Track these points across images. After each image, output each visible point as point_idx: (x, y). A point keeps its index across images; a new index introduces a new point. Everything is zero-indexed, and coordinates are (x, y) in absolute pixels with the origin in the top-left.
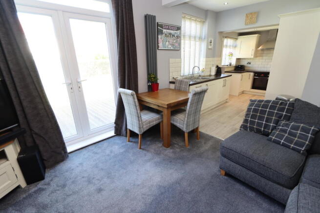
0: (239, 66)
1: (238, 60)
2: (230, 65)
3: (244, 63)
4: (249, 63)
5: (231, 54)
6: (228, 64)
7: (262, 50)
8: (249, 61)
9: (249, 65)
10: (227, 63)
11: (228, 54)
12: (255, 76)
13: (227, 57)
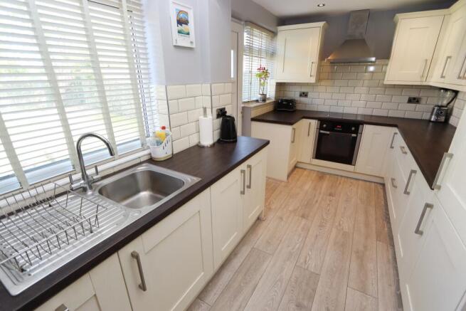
0: (282, 101)
1: (280, 86)
2: (264, 100)
3: (294, 94)
4: (304, 95)
5: (264, 73)
6: (259, 97)
7: (333, 63)
8: (304, 90)
9: (303, 99)
10: (257, 96)
11: (255, 71)
12: (321, 128)
13: (256, 81)
